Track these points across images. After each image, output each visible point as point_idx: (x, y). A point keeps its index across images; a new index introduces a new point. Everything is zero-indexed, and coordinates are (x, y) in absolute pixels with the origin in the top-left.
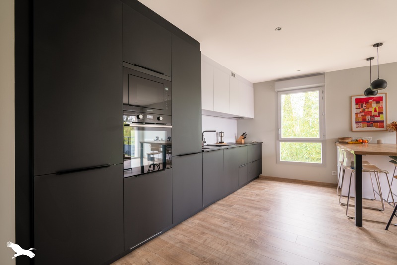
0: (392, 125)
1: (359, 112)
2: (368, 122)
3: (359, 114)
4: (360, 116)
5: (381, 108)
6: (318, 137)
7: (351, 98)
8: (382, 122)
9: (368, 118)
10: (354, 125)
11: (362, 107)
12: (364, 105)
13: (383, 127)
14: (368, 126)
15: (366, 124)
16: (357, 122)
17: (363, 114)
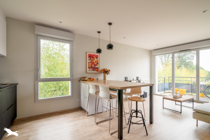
0: (104, 70)
1: (90, 62)
2: (93, 68)
3: (90, 63)
4: (90, 64)
5: (98, 61)
6: (69, 77)
7: (86, 53)
8: (98, 68)
9: (93, 66)
10: (88, 69)
11: (91, 59)
12: (92, 58)
13: (98, 71)
14: (93, 70)
15: (92, 69)
16: (89, 68)
17: (91, 63)
